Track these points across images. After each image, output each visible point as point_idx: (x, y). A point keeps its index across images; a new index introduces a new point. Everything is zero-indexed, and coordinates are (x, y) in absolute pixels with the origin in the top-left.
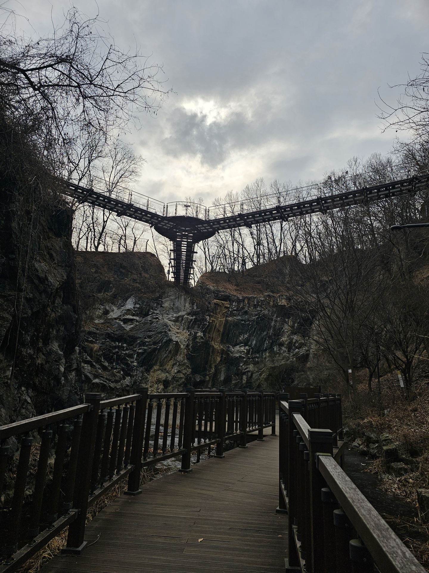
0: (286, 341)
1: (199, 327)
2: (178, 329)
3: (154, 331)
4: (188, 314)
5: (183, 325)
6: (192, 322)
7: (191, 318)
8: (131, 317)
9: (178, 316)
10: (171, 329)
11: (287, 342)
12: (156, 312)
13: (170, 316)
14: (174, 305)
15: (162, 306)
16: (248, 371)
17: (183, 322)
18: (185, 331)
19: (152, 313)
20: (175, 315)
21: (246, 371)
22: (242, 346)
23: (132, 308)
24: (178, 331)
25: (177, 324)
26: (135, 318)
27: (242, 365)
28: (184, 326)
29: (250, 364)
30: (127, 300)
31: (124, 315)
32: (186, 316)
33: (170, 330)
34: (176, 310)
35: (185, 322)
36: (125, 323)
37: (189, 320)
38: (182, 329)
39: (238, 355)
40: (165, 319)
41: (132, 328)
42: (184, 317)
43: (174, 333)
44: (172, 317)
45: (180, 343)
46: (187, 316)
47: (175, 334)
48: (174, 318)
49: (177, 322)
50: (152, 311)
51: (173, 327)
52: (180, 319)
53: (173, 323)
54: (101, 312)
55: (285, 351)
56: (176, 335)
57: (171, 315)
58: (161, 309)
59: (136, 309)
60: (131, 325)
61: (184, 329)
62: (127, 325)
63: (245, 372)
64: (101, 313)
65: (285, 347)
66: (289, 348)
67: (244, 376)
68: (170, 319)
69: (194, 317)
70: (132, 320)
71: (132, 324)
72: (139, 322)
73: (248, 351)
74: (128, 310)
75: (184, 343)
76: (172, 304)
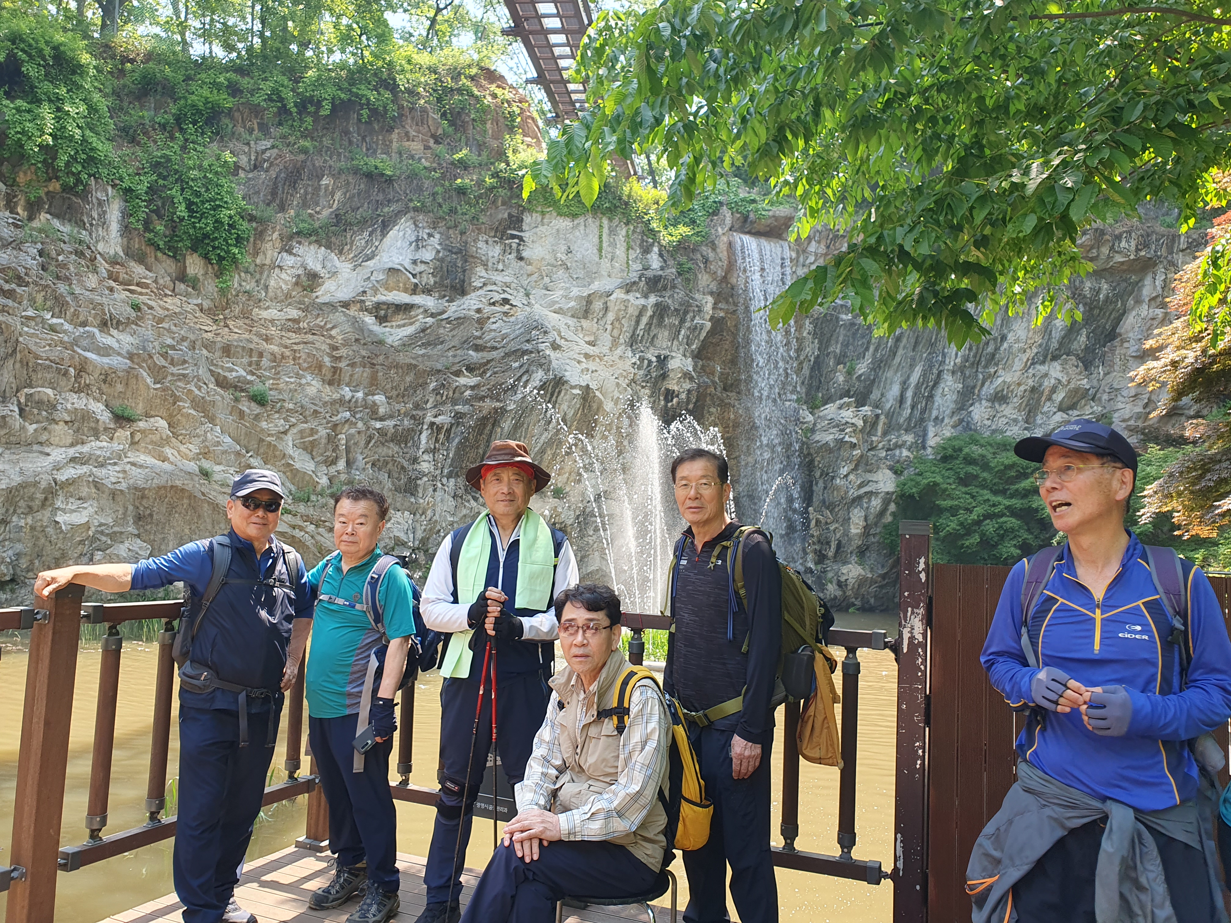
0: (1019, 384)
1: (674, 337)
2: (592, 344)
3: (495, 348)
4: (629, 288)
5: (609, 327)
6: (645, 320)
7: (642, 301)
8: (404, 298)
9: (589, 295)
10: (562, 343)
11: (1022, 388)
12: (498, 278)
13: (557, 295)
14: (569, 251)
15: (521, 259)
16: (870, 494)
17: (611, 316)
18: (619, 351)
19: (485, 284)
20: (575, 292)
21: (862, 491)
22: (848, 405)
23: (407, 264)
24: (590, 350)
25: (585, 323)
26: (418, 299)
27: (844, 471)
28: (616, 333)
29: (878, 468)
30: (384, 235)
31: (376, 291)
32: (619, 295)
33: (555, 347)
34: (581, 273)
35: (618, 319)
36: (382, 320)
37: (630, 310)
38: (608, 344)
39: (831, 437)
40: (537, 306)
41: (409, 337)
42: (611, 298)
43: (576, 356)
44: (566, 297)
45: (598, 393)
46: (623, 296)
47: (579, 362)
48: (573, 304)
49: (585, 317)
50: (483, 273)
51: (570, 335)
52: (598, 305)
53: (571, 322)
54: (288, 278)
55: (1015, 421)
56: (584, 366)
57: (561, 292)
58: (521, 268)
59: (421, 268)
60: (404, 326)
61: (615, 343)
62: (392, 327)
63: (860, 498)
64: (286, 283)
65: (1015, 408)
66: (1030, 412)
67: (856, 511)
68: (557, 306)
69: (653, 299)
70: (407, 308)
71: (411, 324)
72: (432, 315)
73: (871, 425)
74: (392, 271)
75: (616, 394)
76: (564, 248)
